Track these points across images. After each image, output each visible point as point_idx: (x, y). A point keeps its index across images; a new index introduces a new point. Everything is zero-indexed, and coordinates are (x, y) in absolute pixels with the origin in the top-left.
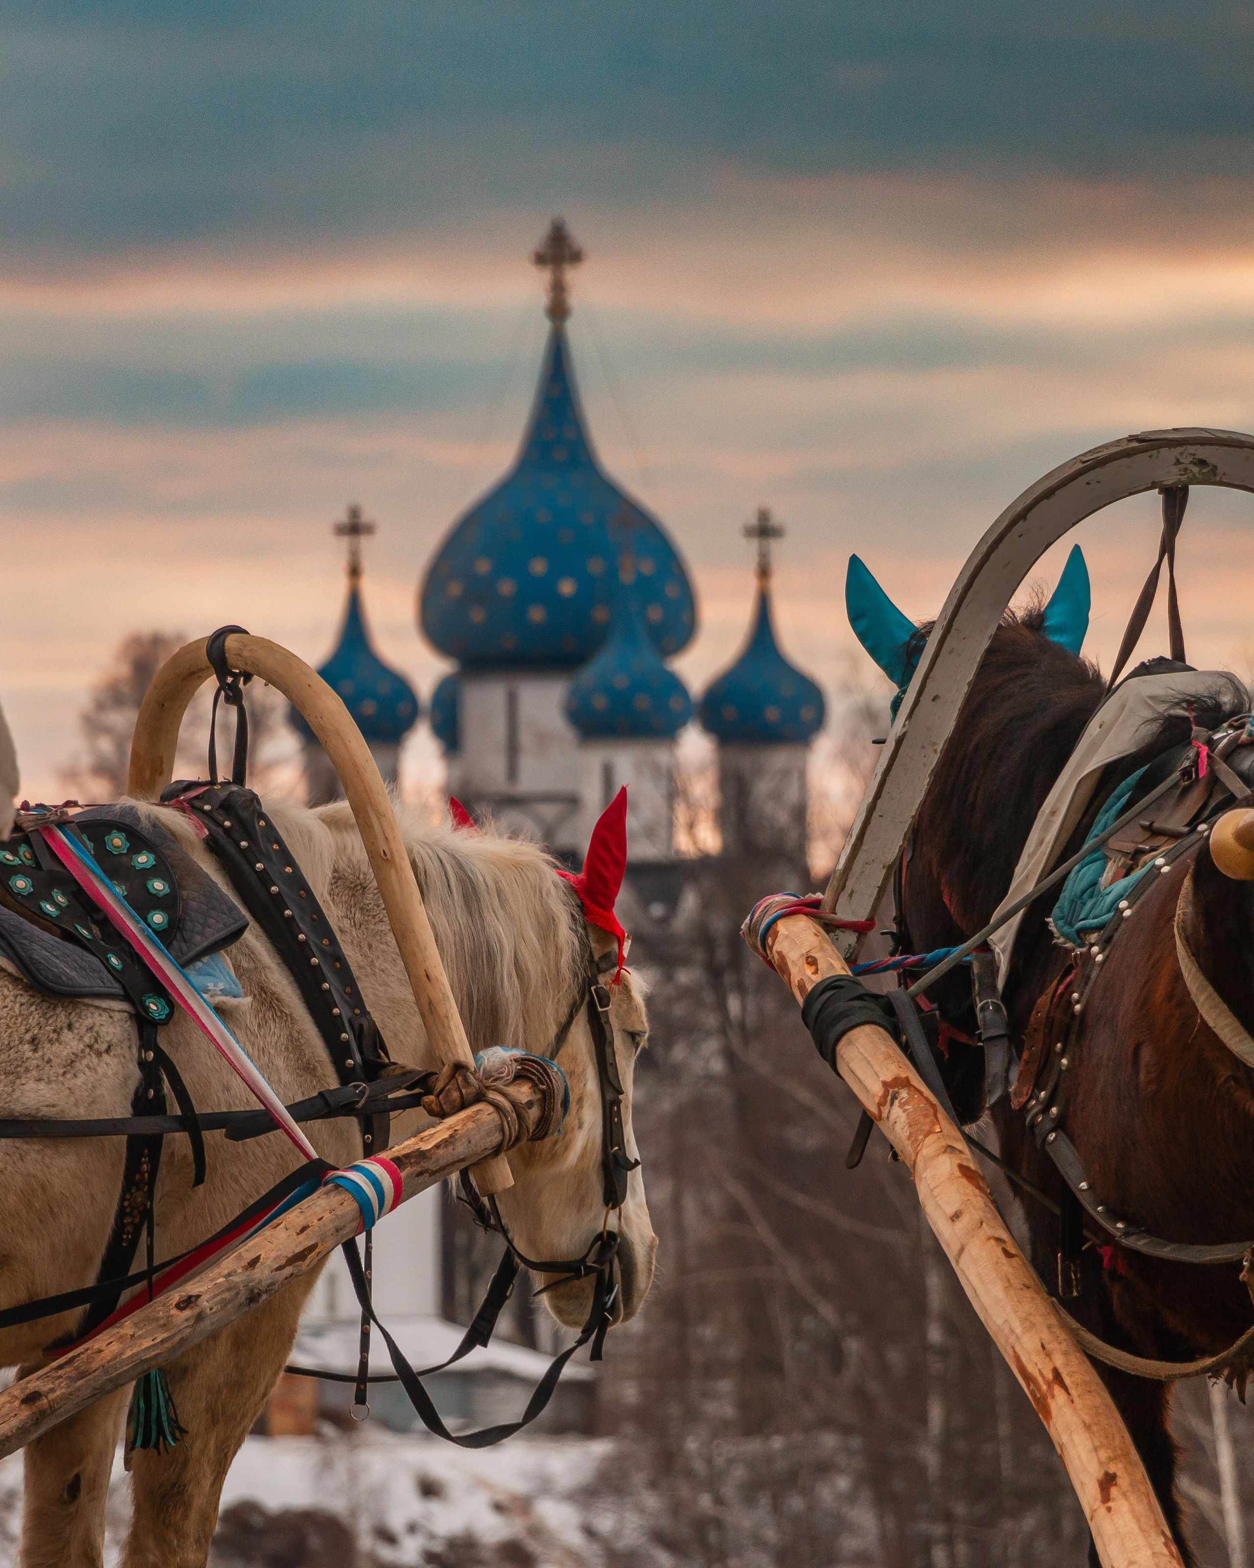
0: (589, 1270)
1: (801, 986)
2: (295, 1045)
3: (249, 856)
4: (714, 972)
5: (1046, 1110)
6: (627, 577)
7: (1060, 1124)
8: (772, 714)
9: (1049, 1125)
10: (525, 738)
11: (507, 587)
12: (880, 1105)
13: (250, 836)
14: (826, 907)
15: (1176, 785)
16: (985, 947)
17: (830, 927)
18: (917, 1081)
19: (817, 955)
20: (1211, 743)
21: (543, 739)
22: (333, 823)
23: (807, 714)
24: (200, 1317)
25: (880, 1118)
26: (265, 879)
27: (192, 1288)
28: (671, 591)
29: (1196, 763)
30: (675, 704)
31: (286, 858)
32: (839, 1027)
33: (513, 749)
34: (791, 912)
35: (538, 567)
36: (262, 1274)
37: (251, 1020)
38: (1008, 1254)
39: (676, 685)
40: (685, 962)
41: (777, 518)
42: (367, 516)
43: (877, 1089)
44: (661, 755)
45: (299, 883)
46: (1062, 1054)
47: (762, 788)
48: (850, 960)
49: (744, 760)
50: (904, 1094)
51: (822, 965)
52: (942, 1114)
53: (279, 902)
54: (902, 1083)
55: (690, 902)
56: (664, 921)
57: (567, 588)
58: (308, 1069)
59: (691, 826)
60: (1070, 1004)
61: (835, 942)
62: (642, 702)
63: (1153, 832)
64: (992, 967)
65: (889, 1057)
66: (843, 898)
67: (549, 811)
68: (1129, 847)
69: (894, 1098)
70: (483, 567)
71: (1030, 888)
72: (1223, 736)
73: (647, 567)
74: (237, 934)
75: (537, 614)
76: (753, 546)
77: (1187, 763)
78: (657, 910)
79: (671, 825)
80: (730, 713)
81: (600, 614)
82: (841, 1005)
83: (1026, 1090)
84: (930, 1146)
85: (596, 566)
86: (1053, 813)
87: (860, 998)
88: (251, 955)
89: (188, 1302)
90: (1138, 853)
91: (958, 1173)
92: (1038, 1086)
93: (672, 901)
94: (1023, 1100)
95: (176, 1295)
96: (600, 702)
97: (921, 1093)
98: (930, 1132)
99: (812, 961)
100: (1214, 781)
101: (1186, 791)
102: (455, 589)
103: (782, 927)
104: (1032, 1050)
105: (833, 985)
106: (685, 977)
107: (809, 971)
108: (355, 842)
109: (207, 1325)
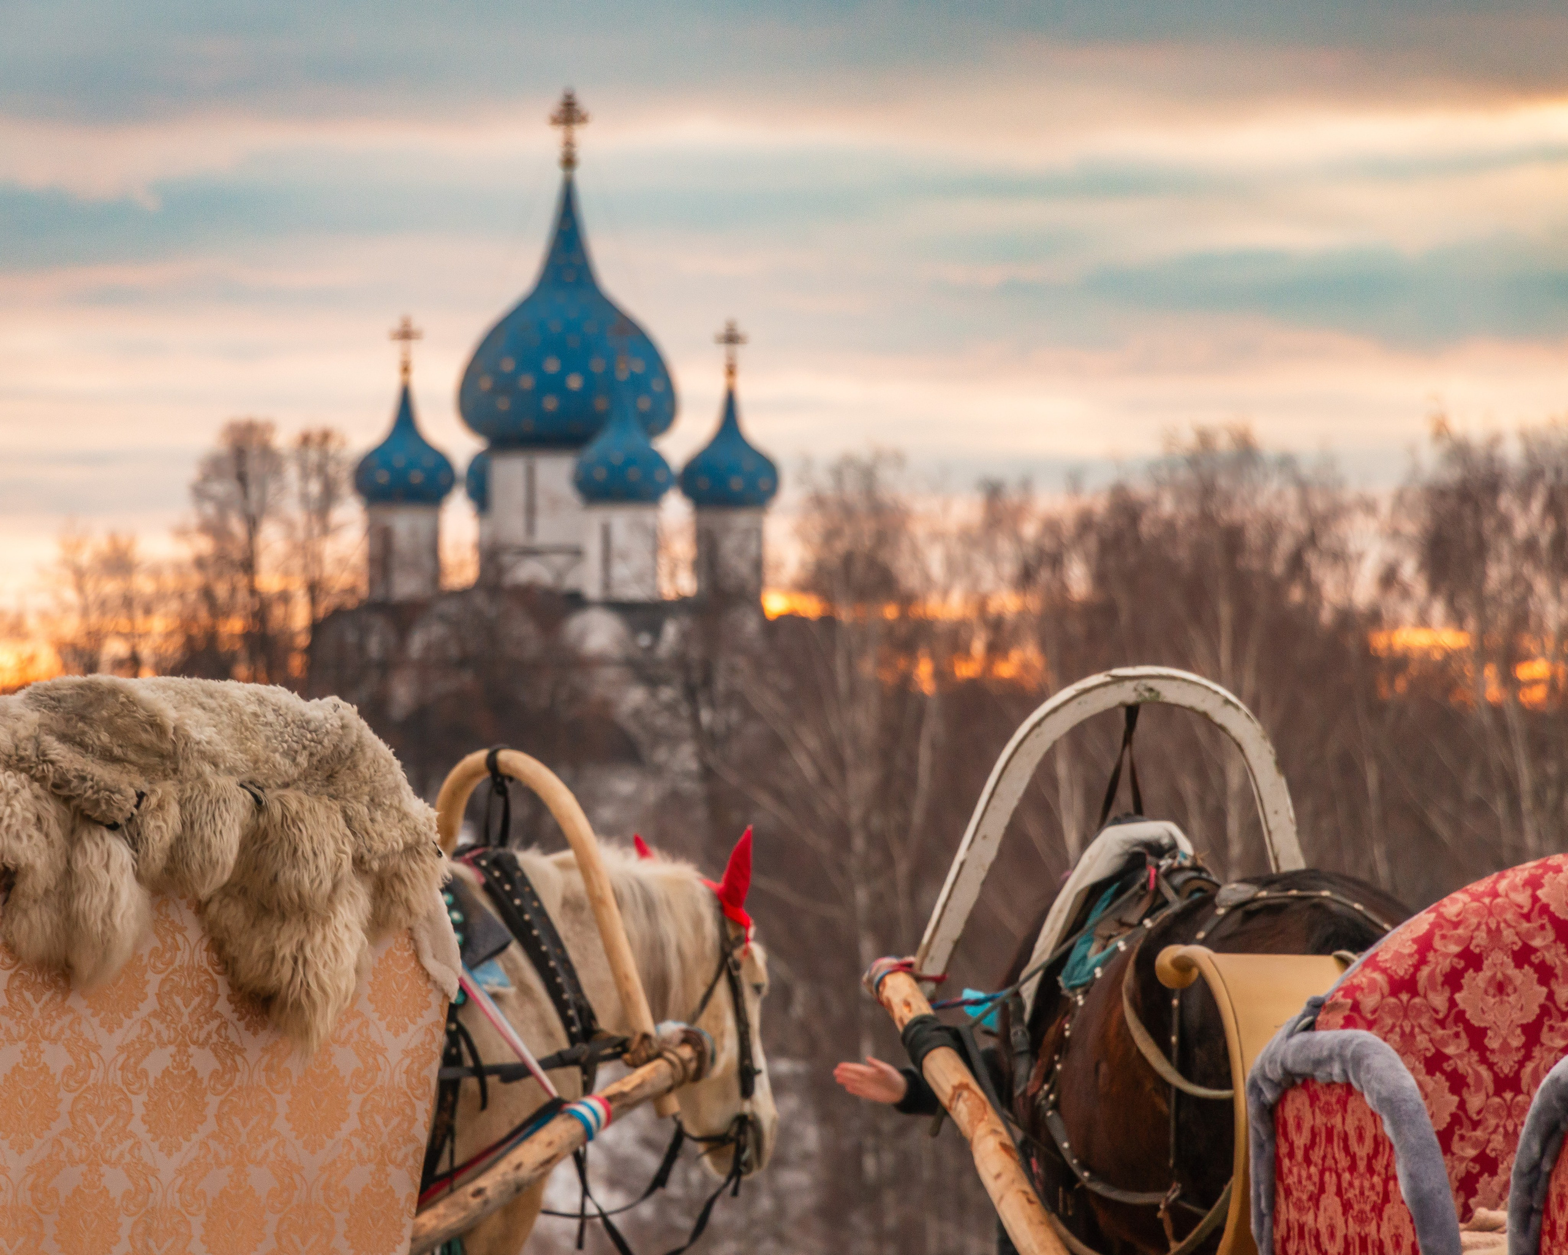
0: (731, 1140)
1: (901, 1020)
2: (542, 1019)
3: (511, 895)
4: (691, 694)
5: (1047, 1097)
6: (622, 375)
7: (1055, 1106)
8: (736, 484)
9: (1049, 1106)
10: (541, 502)
11: (527, 382)
12: (952, 1099)
13: (511, 881)
14: (916, 967)
15: (1136, 894)
16: (1017, 995)
17: (919, 979)
18: (974, 1086)
19: (911, 1000)
20: (1158, 867)
21: (555, 503)
22: (563, 866)
23: (763, 484)
24: (486, 1202)
25: (950, 1108)
26: (521, 910)
27: (482, 1182)
28: (657, 386)
29: (1148, 880)
30: (660, 476)
31: (534, 896)
32: (924, 1049)
33: (531, 510)
34: (894, 970)
35: (552, 366)
36: (525, 1173)
37: (513, 1001)
38: (1030, 1202)
39: (659, 461)
40: (666, 682)
41: (742, 329)
42: (416, 325)
43: (948, 1090)
44: (647, 516)
45: (541, 912)
46: (1058, 1062)
47: (729, 545)
48: (931, 1000)
49: (715, 519)
50: (965, 1094)
51: (914, 1006)
52: (989, 1108)
53: (529, 926)
54: (964, 1086)
55: (671, 631)
56: (650, 649)
57: (575, 382)
58: (549, 1034)
59: (673, 575)
60: (1063, 1030)
61: (922, 990)
62: (634, 474)
63: (1122, 924)
64: (1021, 1007)
65: (956, 1069)
66: (927, 961)
67: (559, 560)
68: (1106, 933)
69: (960, 1096)
70: (508, 365)
71: (1046, 957)
72: (1165, 863)
73: (638, 366)
74: (503, 947)
75: (550, 403)
76: (722, 350)
77: (1143, 880)
78: (645, 640)
79: (655, 574)
80: (703, 483)
81: (601, 404)
82: (926, 1034)
83: (1037, 1084)
84: (981, 1130)
85: (597, 365)
86: (1060, 911)
87: (939, 1029)
88: (513, 960)
89: (479, 1192)
90: (1111, 937)
91: (998, 1147)
92: (1046, 1081)
93: (656, 631)
94: (1035, 1090)
95: (471, 1188)
96: (600, 474)
97: (975, 1094)
98: (981, 1120)
99: (908, 1004)
100: (1158, 891)
101: (1141, 898)
102: (486, 383)
103: (890, 981)
104: (1043, 1061)
105: (921, 1021)
106: (667, 694)
107: (905, 1010)
108: (576, 879)
109: (490, 1207)
